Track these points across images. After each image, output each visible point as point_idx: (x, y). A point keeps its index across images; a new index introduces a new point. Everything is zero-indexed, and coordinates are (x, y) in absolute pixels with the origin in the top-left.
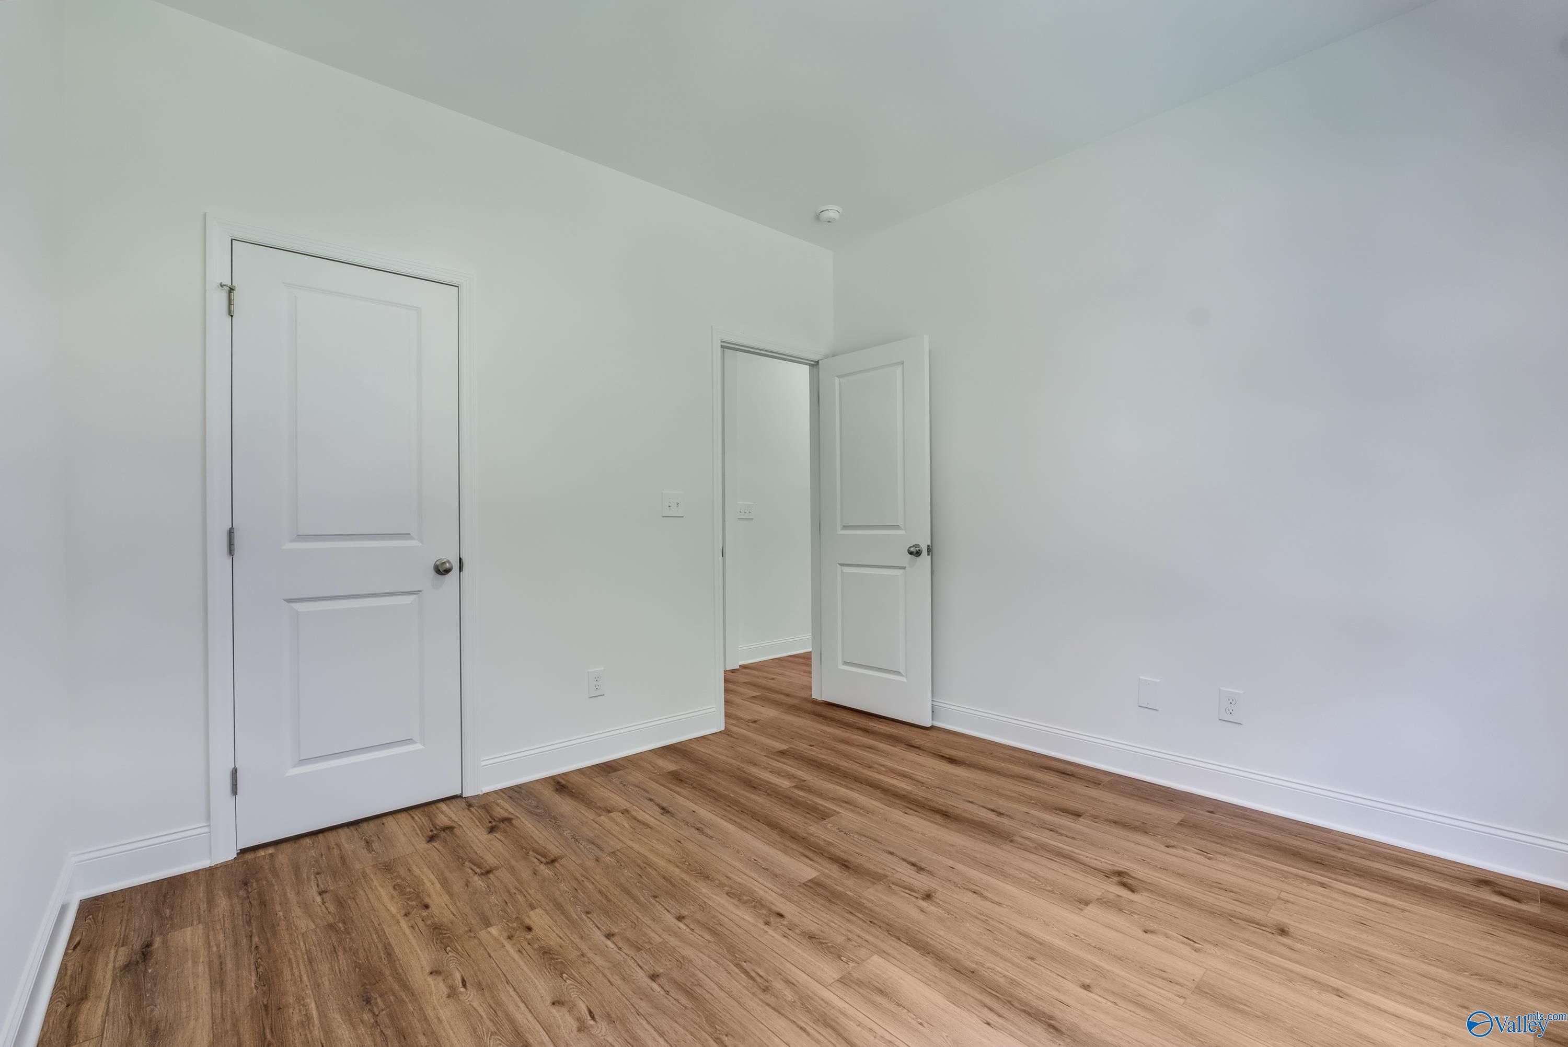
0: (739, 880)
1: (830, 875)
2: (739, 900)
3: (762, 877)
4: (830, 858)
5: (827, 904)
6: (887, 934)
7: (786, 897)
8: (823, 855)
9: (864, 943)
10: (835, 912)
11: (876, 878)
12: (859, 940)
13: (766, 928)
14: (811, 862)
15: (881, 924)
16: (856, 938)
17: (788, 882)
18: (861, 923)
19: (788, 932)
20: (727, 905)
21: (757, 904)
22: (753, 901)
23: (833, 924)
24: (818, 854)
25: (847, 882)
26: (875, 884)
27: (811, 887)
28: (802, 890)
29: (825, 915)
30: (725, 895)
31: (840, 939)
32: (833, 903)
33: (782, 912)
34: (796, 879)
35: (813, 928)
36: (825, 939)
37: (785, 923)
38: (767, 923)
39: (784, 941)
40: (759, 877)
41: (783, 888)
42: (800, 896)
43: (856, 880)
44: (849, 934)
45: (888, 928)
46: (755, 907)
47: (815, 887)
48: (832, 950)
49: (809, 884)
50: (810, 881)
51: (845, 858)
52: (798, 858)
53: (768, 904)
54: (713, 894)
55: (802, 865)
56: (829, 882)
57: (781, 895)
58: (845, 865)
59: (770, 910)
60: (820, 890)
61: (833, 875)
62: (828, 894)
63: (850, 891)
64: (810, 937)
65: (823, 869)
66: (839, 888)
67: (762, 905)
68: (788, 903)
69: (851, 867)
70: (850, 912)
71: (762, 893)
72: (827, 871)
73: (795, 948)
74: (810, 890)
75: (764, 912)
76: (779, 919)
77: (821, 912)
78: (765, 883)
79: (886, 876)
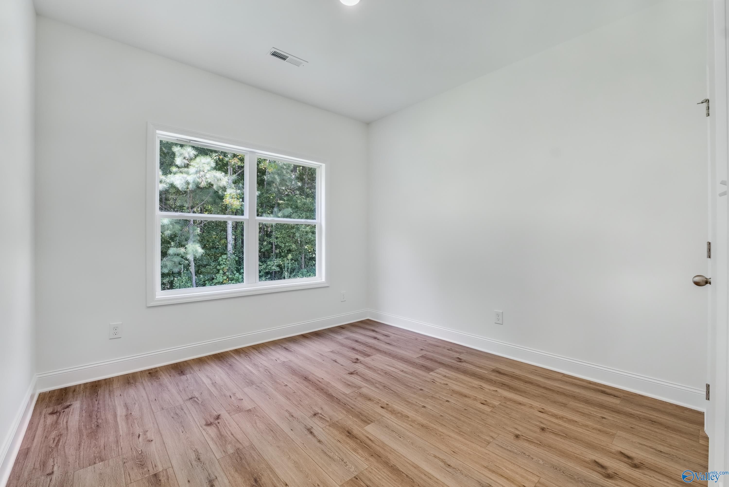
0: (405, 424)
1: (358, 427)
2: (402, 414)
3: (394, 426)
4: (357, 439)
5: (362, 412)
6: (341, 400)
7: (381, 415)
8: (361, 441)
9: (350, 397)
10: (359, 408)
11: (334, 425)
12: (352, 398)
13: (388, 403)
14: (368, 435)
15: (341, 404)
16: (353, 399)
17: (380, 423)
18: (349, 404)
19: (379, 402)
20: (407, 412)
21: (393, 412)
22: (395, 413)
23: (361, 404)
24: (363, 442)
25: (351, 423)
26: (337, 421)
27: (369, 420)
28: (373, 419)
29: (363, 407)
30: (409, 416)
31: (359, 399)
32: (359, 413)
33: (382, 409)
34: (376, 425)
35: (369, 403)
36: (364, 399)
37: (380, 405)
38: (387, 404)
39: (380, 399)
40: (395, 426)
41: (382, 420)
42: (374, 416)
43: (346, 424)
44: (355, 400)
45: (339, 402)
46: (394, 411)
47: (367, 421)
48: (362, 396)
49: (370, 422)
50: (369, 424)
51: (348, 438)
52: (375, 439)
53: (388, 412)
54: (415, 417)
55: (372, 433)
56: (360, 423)
57: (383, 416)
58: (350, 434)
59: (387, 410)
60: (364, 418)
61: (357, 427)
62: (361, 416)
63: (350, 418)
64: (370, 399)
65: (361, 431)
66: (355, 419)
67: (391, 412)
68: (379, 412)
69: (346, 432)
70: (353, 408)
71: (392, 417)
72: (360, 429)
73: (376, 396)
74: (369, 419)
75: (390, 409)
76: (383, 406)
77: (365, 408)
78: (391, 422)
79: (330, 426)
